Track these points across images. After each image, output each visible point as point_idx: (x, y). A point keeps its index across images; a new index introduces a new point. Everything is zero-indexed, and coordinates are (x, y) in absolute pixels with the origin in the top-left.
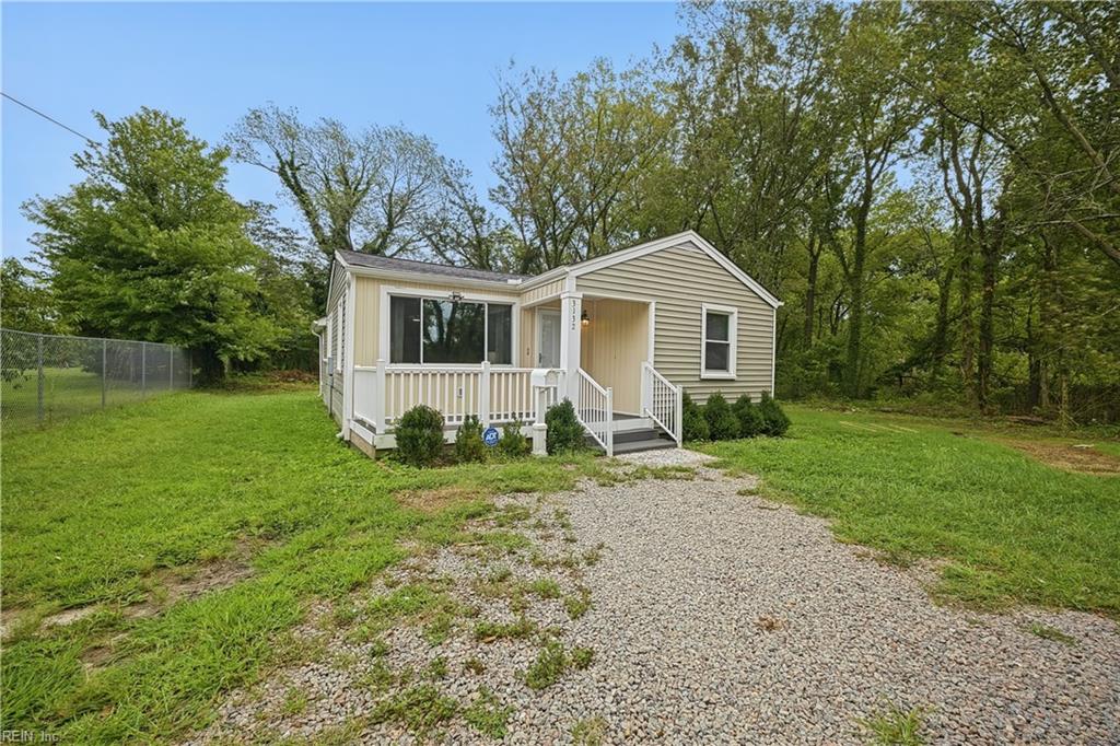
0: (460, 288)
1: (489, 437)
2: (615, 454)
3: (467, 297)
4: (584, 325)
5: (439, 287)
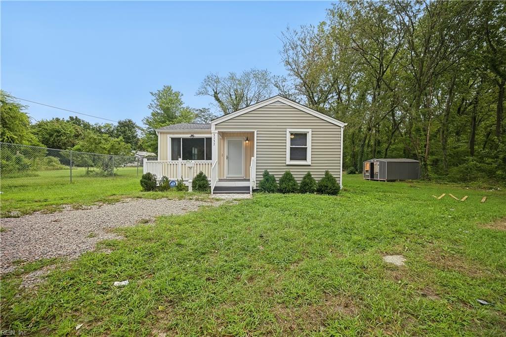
0: (194, 133)
1: (172, 184)
2: (214, 193)
3: (197, 136)
4: (246, 143)
5: (187, 133)
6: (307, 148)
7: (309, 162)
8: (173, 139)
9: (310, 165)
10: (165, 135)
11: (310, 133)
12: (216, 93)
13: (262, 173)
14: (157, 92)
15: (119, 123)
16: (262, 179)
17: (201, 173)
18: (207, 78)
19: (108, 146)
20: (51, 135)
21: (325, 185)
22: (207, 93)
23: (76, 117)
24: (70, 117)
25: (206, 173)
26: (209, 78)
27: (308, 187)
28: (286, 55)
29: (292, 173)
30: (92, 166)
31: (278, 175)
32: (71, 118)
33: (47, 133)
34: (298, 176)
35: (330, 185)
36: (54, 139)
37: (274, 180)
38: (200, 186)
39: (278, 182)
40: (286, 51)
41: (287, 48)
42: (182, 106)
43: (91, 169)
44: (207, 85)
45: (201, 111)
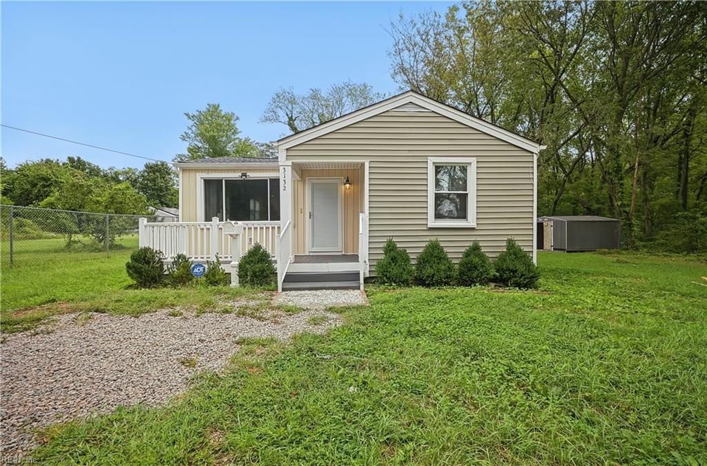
0: (245, 169)
1: (196, 270)
2: (284, 290)
3: (252, 175)
4: (345, 189)
5: (234, 170)
6: (467, 194)
7: (471, 222)
8: (208, 183)
9: (473, 229)
10: (192, 174)
11: (474, 165)
12: (291, 119)
13: (382, 245)
14: (196, 114)
15: (147, 166)
16: (383, 257)
17: (258, 248)
18: (276, 97)
19: (104, 199)
20: (34, 185)
21: (511, 267)
22: (277, 119)
23: (79, 158)
24: (69, 158)
25: (267, 247)
26: (279, 97)
27: (476, 272)
28: (398, 58)
29: (442, 244)
30: (76, 233)
31: (415, 249)
32: (71, 159)
33: (28, 181)
34: (455, 250)
35: (521, 268)
36: (39, 190)
37: (408, 259)
38: (255, 275)
39: (413, 262)
40: (399, 52)
41: (400, 47)
42: (237, 136)
43: (75, 237)
44: (277, 107)
45: (269, 146)
